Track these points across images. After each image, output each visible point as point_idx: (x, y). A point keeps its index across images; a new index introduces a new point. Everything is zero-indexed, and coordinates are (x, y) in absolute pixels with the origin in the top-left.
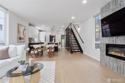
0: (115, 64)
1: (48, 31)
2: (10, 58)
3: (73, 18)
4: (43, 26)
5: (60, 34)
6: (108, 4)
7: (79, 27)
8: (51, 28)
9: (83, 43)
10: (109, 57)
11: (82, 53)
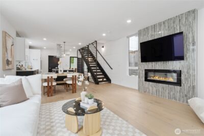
0: (155, 89)
1: (47, 49)
2: (29, 99)
3: (104, 35)
4: (45, 39)
5: (69, 55)
6: (147, 28)
7: (103, 47)
8: (58, 45)
9: (112, 69)
10: (148, 83)
11: (110, 82)
